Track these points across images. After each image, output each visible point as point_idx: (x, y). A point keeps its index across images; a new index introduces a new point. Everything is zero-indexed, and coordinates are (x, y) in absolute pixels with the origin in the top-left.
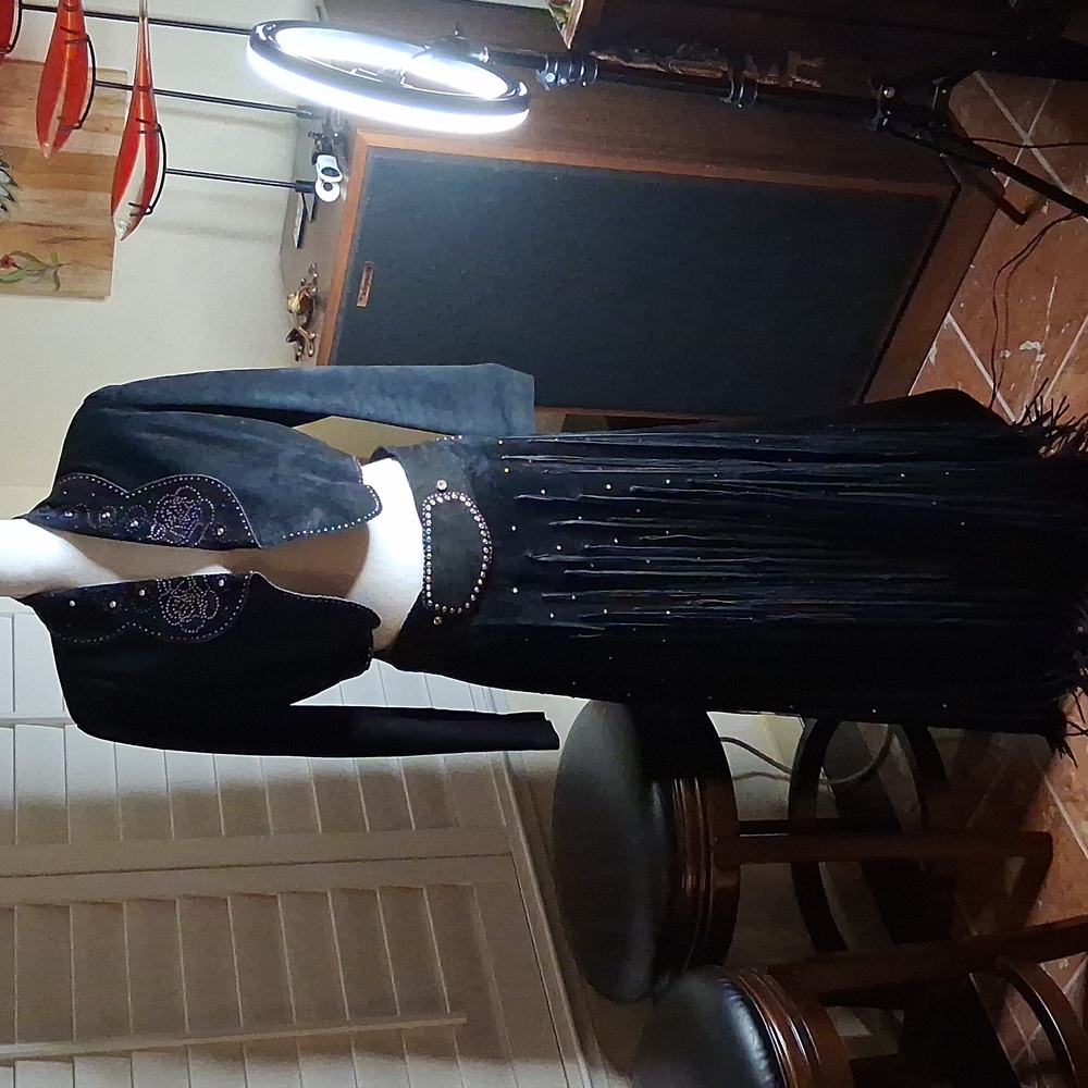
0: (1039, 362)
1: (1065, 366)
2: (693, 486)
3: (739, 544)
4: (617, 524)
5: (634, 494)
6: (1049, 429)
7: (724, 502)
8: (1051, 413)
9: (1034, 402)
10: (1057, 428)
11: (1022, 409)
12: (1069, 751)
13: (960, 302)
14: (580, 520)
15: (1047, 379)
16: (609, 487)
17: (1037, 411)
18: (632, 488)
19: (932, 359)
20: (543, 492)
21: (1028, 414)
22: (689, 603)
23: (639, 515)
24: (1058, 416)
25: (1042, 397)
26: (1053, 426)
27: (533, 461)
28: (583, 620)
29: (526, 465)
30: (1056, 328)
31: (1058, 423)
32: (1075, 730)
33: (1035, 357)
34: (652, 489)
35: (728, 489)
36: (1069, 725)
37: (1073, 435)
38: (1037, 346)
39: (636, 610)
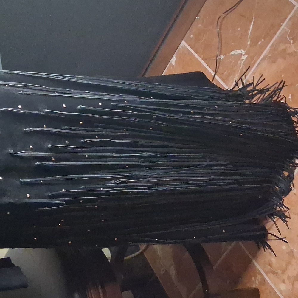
0: (243, 59)
1: (261, 60)
2: (114, 107)
3: (135, 145)
4: (67, 131)
5: (81, 111)
6: (252, 91)
7: (131, 119)
8: (253, 83)
9: (241, 78)
10: (256, 90)
11: (233, 82)
12: (270, 248)
13: (190, 35)
14: (45, 128)
15: (249, 67)
16: (64, 106)
17: (243, 83)
18: (79, 107)
19: (173, 63)
20: (20, 107)
21: (237, 84)
22: (113, 182)
23: (82, 126)
24: (257, 85)
25: (246, 76)
26: (254, 89)
27: (10, 86)
28: (50, 197)
29: (5, 87)
30: (255, 42)
31: (257, 88)
32: (274, 238)
33: (241, 57)
34: (91, 108)
35: (133, 110)
36: (269, 235)
37: (268, 93)
38: (243, 52)
39: (82, 188)
